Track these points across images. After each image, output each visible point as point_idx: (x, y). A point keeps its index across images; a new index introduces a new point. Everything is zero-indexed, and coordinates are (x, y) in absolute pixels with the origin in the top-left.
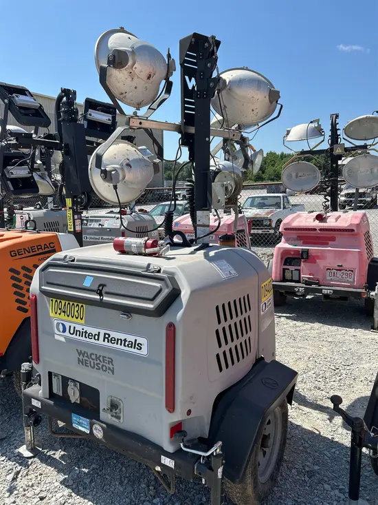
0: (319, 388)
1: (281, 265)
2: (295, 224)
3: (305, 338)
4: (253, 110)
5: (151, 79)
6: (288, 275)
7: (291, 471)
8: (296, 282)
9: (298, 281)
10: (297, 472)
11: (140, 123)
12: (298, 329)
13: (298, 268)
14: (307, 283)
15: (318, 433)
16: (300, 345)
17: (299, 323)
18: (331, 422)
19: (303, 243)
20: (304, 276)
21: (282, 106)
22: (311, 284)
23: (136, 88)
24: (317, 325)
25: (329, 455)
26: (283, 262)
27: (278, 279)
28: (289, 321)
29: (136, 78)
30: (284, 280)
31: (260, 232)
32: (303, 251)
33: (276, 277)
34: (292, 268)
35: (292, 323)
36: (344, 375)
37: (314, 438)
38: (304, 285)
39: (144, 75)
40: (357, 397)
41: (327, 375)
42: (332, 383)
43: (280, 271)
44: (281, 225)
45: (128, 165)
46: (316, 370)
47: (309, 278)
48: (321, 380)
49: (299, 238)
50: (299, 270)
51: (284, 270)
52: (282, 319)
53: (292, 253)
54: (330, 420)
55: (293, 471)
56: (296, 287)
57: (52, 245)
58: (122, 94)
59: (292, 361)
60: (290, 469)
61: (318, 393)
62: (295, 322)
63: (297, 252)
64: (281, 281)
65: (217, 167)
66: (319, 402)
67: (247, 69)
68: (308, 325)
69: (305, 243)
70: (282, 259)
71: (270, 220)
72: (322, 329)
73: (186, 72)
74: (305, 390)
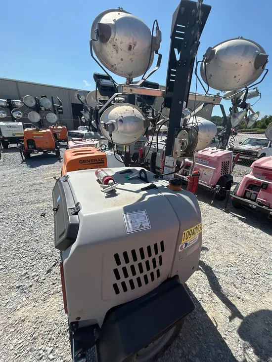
0: (235, 286)
1: (245, 188)
2: (264, 165)
3: (245, 238)
4: (235, 77)
5: (132, 50)
6: (248, 195)
7: (178, 350)
8: (252, 200)
9: (254, 201)
10: (183, 354)
11: (131, 90)
12: (243, 229)
13: (256, 192)
14: (259, 203)
15: (215, 325)
16: (238, 242)
17: (245, 225)
18: (230, 321)
19: (266, 178)
20: (259, 199)
21: (268, 70)
22: (262, 205)
23: (122, 60)
24: (258, 230)
25: (214, 354)
26: (247, 186)
27: (240, 195)
28: (239, 221)
29: (119, 50)
30: (244, 197)
31: (249, 158)
32: (264, 183)
33: (239, 194)
34: (252, 191)
35: (240, 223)
36: (261, 282)
37: (210, 328)
38: (257, 205)
39: (125, 46)
40: (264, 308)
41: (247, 276)
42: (248, 284)
43: (243, 191)
44: (253, 164)
45: (121, 121)
46: (240, 268)
47: (262, 201)
48: (240, 278)
49: (264, 174)
50: (257, 194)
51: (246, 191)
52: (236, 218)
53: (255, 182)
54: (231, 318)
55: (180, 351)
56: (251, 204)
57: (102, 160)
58: (113, 66)
59: (226, 252)
60: (178, 347)
61: (231, 289)
62: (243, 223)
63: (259, 183)
64: (242, 197)
65: (196, 124)
66: (230, 298)
67: (242, 38)
68: (251, 229)
69: (267, 179)
70: (246, 184)
71: (257, 153)
72: (261, 235)
73: (175, 44)
74: (224, 282)
